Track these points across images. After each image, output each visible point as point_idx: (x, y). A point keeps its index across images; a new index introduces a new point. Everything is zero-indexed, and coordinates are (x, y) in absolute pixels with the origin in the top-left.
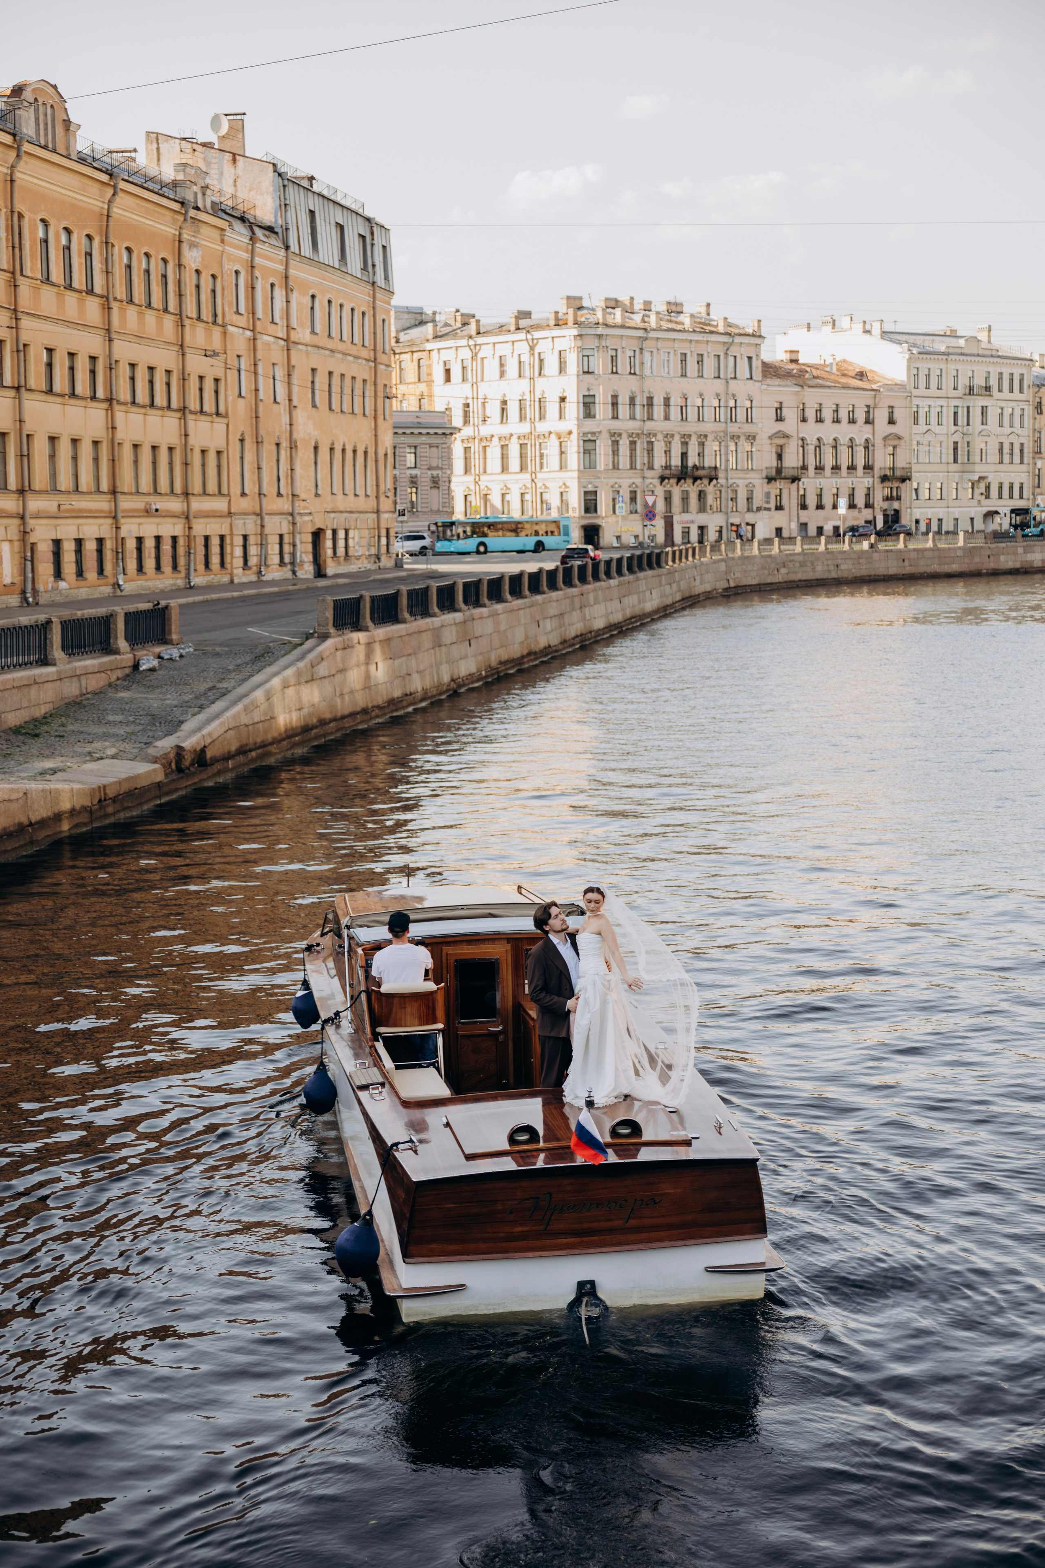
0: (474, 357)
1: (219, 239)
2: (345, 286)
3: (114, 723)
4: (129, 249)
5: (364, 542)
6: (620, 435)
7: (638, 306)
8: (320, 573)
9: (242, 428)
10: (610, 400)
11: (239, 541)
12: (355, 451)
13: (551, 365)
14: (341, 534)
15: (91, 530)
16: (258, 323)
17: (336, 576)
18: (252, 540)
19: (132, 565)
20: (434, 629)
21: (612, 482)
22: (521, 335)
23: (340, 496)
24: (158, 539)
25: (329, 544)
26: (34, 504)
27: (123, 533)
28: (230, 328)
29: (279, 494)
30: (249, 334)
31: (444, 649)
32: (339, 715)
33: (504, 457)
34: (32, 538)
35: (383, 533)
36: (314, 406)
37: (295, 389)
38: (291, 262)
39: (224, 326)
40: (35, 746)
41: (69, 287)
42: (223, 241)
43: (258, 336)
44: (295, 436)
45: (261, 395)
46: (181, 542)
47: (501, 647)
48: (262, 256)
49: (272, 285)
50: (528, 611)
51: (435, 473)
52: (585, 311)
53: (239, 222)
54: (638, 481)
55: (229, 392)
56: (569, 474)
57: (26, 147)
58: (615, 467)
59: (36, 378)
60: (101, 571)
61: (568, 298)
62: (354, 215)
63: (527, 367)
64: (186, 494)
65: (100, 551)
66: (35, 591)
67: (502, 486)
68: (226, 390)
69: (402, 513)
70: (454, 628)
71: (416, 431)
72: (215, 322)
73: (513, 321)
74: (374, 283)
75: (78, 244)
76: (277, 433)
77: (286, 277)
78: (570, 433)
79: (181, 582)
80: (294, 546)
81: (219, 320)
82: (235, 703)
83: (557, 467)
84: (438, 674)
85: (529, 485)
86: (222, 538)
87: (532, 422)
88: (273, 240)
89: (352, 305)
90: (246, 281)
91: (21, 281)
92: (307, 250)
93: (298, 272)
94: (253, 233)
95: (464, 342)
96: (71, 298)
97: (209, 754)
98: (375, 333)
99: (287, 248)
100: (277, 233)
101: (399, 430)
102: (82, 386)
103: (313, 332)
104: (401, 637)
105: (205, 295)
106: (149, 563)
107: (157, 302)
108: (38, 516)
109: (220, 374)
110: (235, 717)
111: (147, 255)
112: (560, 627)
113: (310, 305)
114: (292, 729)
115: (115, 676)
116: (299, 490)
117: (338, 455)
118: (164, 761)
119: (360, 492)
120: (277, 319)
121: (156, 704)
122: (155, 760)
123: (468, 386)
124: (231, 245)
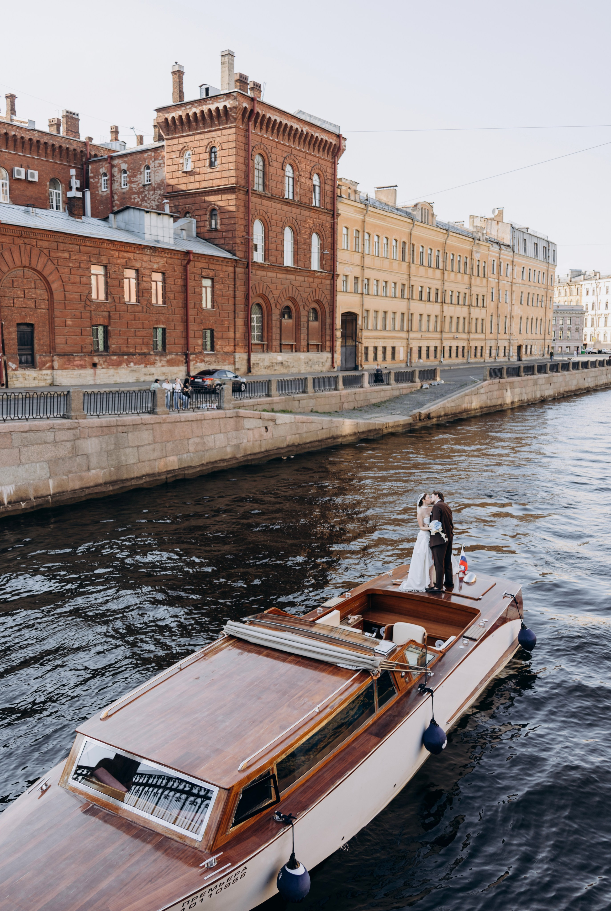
0: (597, 287)
1: (488, 250)
2: (537, 264)
3: (406, 404)
4: (453, 254)
5: (539, 350)
8: (520, 359)
9: (492, 312)
11: (488, 348)
12: (537, 319)
14: (529, 347)
15: (432, 344)
16: (501, 278)
17: (526, 361)
18: (493, 348)
19: (447, 355)
20: (535, 379)
23: (529, 334)
24: (457, 347)
26: (412, 335)
27: (444, 345)
28: (490, 279)
29: (505, 333)
30: (497, 280)
31: (538, 386)
33: (606, 321)
34: (411, 346)
35: (547, 347)
36: (521, 304)
37: (514, 298)
38: (516, 257)
39: (487, 278)
40: (378, 409)
41: (430, 267)
43: (501, 281)
44: (513, 314)
45: (500, 301)
46: (466, 348)
47: (566, 386)
48: (503, 255)
49: (508, 264)
50: (580, 374)
51: (578, 326)
53: (496, 244)
57: (416, 223)
59: (416, 295)
60: (435, 357)
62: (543, 240)
64: (469, 333)
66: (411, 362)
67: (604, 331)
68: (487, 299)
70: (544, 380)
71: (573, 312)
72: (484, 277)
74: (549, 263)
75: (435, 253)
76: (506, 313)
77: (513, 262)
79: (465, 361)
80: (510, 350)
81: (486, 276)
82: (444, 400)
84: (535, 394)
86: (482, 347)
88: (509, 249)
89: (539, 270)
90: (497, 263)
91: (412, 265)
92: (522, 252)
93: (518, 260)
94: (501, 247)
95: (594, 281)
96: (430, 270)
97: (431, 415)
98: (548, 280)
99: (514, 252)
100: (510, 247)
101: (556, 312)
102: (433, 297)
103: (523, 279)
104: (519, 381)
105: (481, 268)
106: (454, 354)
107: (462, 270)
108: (414, 339)
109: (485, 293)
110: (443, 404)
111: (460, 256)
113: (522, 271)
115: (413, 390)
116: (513, 331)
117: (530, 320)
118: (414, 417)
119: (538, 332)
120: (508, 275)
121: (421, 399)
122: (411, 416)
123: (594, 296)
124: (492, 252)
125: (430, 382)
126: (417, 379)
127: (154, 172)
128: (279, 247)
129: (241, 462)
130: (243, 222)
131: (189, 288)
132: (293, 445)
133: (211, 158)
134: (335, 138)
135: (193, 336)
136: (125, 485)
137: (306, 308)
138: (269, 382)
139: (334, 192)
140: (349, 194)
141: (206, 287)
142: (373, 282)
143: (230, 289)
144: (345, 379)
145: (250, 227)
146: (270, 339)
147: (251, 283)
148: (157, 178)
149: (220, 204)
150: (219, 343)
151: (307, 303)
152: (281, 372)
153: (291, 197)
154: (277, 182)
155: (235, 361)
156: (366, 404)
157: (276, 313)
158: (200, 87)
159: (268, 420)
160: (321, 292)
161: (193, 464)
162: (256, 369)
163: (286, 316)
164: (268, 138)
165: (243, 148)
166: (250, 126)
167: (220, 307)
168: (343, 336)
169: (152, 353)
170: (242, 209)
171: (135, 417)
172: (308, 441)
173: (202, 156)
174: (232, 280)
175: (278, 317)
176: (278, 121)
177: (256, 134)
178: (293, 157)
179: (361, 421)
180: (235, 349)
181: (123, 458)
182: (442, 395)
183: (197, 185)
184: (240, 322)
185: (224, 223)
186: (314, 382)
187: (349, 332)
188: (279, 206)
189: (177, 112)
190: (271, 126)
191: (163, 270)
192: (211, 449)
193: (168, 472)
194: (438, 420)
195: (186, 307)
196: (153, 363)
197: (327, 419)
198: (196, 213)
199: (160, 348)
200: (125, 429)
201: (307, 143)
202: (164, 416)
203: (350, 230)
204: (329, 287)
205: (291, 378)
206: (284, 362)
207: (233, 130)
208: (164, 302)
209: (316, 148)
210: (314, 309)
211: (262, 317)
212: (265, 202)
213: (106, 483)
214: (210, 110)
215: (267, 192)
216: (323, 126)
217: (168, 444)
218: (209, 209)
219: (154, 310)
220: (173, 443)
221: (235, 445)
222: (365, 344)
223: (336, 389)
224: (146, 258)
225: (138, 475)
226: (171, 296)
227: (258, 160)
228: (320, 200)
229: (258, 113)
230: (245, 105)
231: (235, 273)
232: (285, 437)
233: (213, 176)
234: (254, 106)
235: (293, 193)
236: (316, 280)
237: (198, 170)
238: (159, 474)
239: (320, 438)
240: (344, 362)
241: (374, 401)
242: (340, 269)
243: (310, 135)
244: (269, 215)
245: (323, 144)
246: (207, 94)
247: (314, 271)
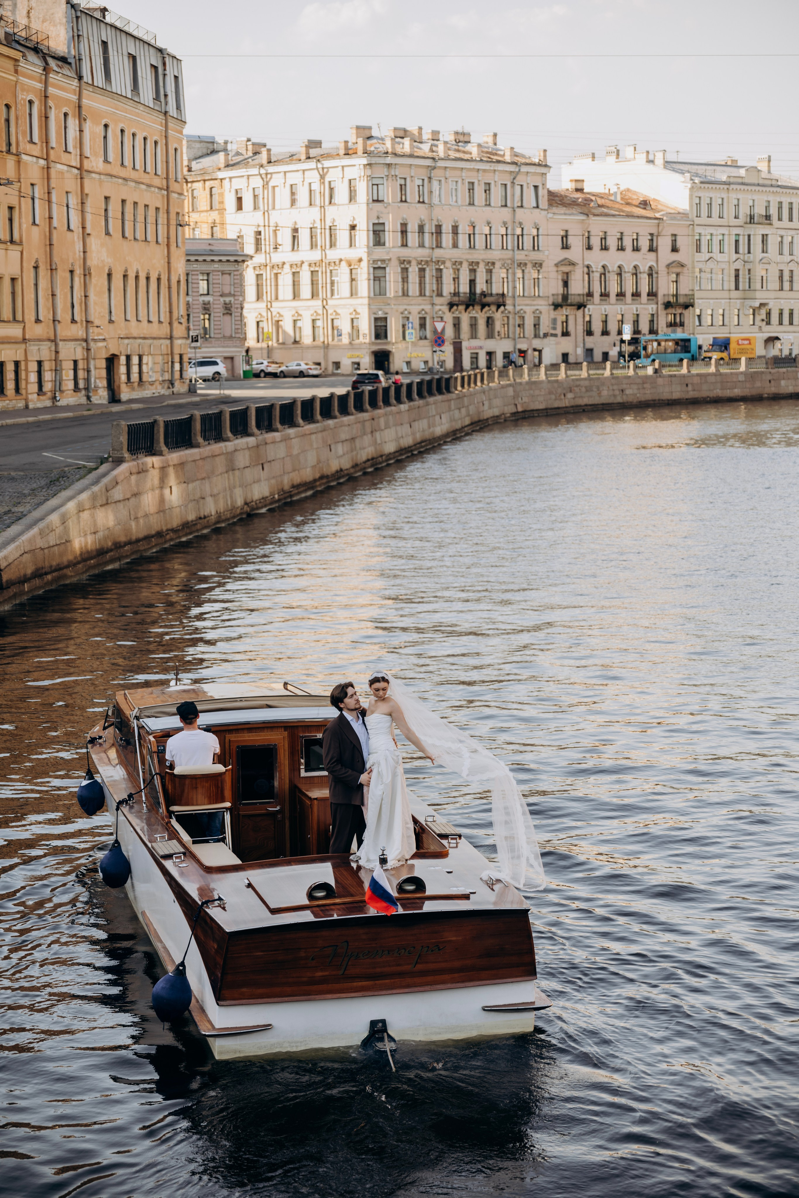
0: (265, 185)
1: (13, 70)
2: (138, 115)
5: (158, 368)
6: (409, 262)
7: (427, 135)
8: (114, 398)
9: (36, 256)
10: (399, 228)
11: (33, 367)
12: (148, 278)
13: (342, 194)
14: (135, 360)
16: (52, 152)
17: (131, 401)
18: (46, 366)
20: (227, 453)
21: (401, 308)
22: (312, 164)
23: (134, 322)
25: (123, 369)
28: (24, 157)
29: (73, 321)
30: (42, 162)
31: (237, 473)
32: (134, 538)
33: (296, 285)
35: (177, 358)
36: (108, 233)
37: (89, 217)
38: (85, 92)
39: (18, 155)
42: (16, 71)
43: (52, 165)
44: (89, 263)
45: (55, 223)
47: (294, 470)
48: (55, 86)
49: (66, 115)
50: (320, 435)
51: (227, 299)
52: (375, 141)
53: (32, 53)
54: (428, 308)
55: (23, 220)
56: (359, 301)
58: (405, 294)
61: (358, 128)
62: (146, 46)
63: (318, 195)
67: (294, 312)
68: (20, 218)
69: (195, 339)
70: (247, 453)
71: (209, 258)
72: (9, 152)
73: (303, 150)
74: (166, 113)
76: (71, 261)
77: (80, 107)
78: (360, 260)
80: (89, 371)
81: (13, 149)
82: (30, 526)
83: (348, 294)
84: (231, 497)
85: (320, 312)
86: (17, 364)
87: (323, 249)
88: (66, 71)
89: (144, 134)
90: (40, 111)
92: (100, 80)
93: (90, 101)
94: (47, 63)
95: (255, 171)
98: (167, 162)
99: (80, 78)
100: (70, 64)
101: (192, 258)
103: (106, 161)
104: (194, 461)
109: (14, 202)
110: (31, 541)
112: (352, 451)
113: (103, 134)
114: (88, 552)
116: (93, 316)
117: (131, 282)
119: (154, 318)
120: (70, 148)
123: (259, 214)
124: (25, 76)
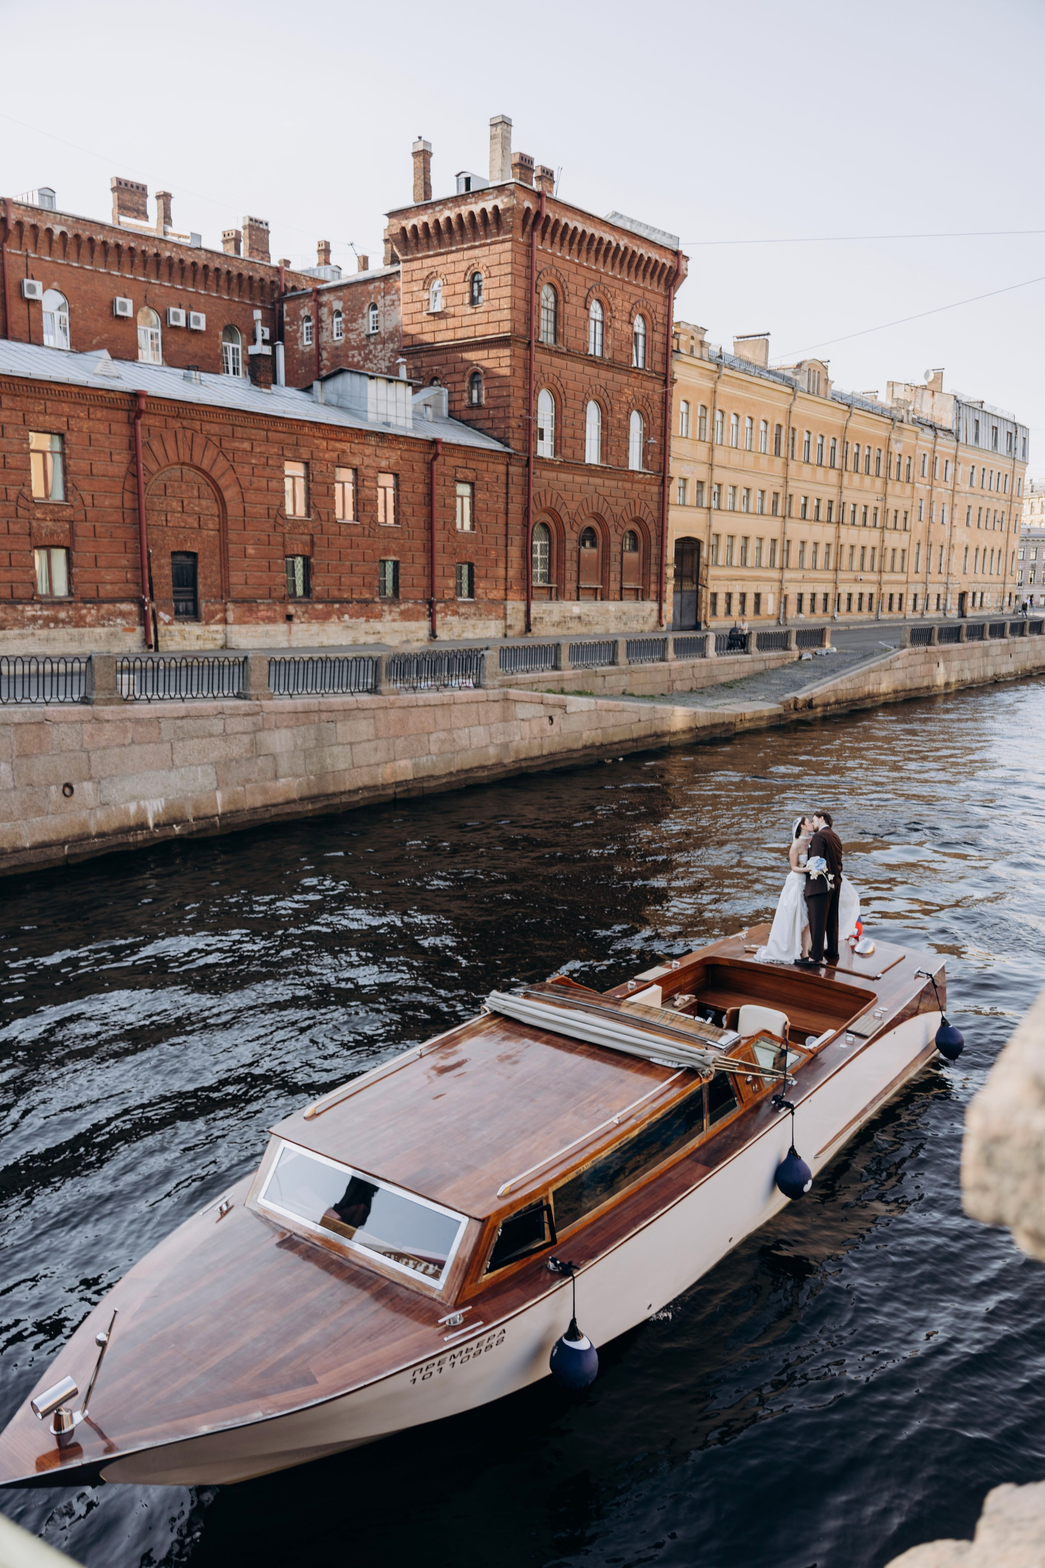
1: (914, 437)
2: (995, 460)
3: (774, 684)
4: (858, 445)
5: (994, 599)
8: (962, 615)
9: (920, 538)
11: (912, 597)
12: (993, 551)
14: (978, 595)
15: (820, 590)
16: (935, 483)
17: (973, 617)
18: (919, 596)
19: (844, 606)
20: (985, 647)
23: (980, 574)
24: (861, 594)
26: (788, 575)
27: (840, 591)
28: (917, 485)
29: (940, 573)
30: (929, 487)
31: (991, 658)
32: (910, 688)
34: (785, 592)
35: (1007, 595)
36: (968, 525)
37: (956, 516)
38: (961, 449)
39: (913, 483)
40: (729, 692)
41: (820, 465)
42: (917, 438)
43: (935, 489)
44: (954, 542)
45: (934, 520)
46: (875, 596)
47: (1036, 659)
48: (941, 445)
49: (947, 461)
53: (928, 428)
55: (914, 518)
57: (799, 394)
59: (796, 511)
60: (825, 610)
62: (1007, 422)
64: (880, 572)
65: (826, 600)
66: (785, 618)
68: (912, 517)
70: (999, 648)
72: (908, 482)
74: (1015, 458)
75: (828, 443)
76: (942, 540)
77: (957, 456)
79: (873, 617)
80: (947, 600)
81: (911, 480)
82: (837, 678)
84: (985, 671)
86: (901, 595)
88: (950, 437)
89: (999, 471)
90: (930, 459)
91: (791, 462)
92: (971, 441)
93: (964, 453)
94: (937, 434)
96: (820, 470)
97: (814, 703)
98: (1013, 486)
99: (958, 441)
100: (952, 433)
101: (1025, 539)
102: (823, 514)
103: (971, 485)
104: (960, 650)
105: (903, 468)
106: (855, 606)
107: (872, 471)
108: (790, 581)
109: (908, 508)
110: (836, 685)
111: (869, 447)
113: (971, 471)
115: (786, 662)
116: (953, 570)
117: (981, 553)
118: (786, 704)
119: (994, 572)
120: (948, 479)
121: (798, 676)
122: (781, 703)
124: (922, 440)
125: (815, 650)
126: (794, 646)
127: (384, 314)
128: (578, 434)
129: (510, 771)
130: (521, 393)
131: (436, 497)
132: (593, 746)
133: (472, 291)
134: (670, 257)
135: (441, 574)
136: (331, 802)
137: (620, 531)
138: (558, 646)
139: (667, 344)
140: (692, 347)
141: (462, 497)
142: (727, 490)
143: (500, 500)
144: (677, 642)
145: (533, 402)
146: (561, 580)
147: (533, 491)
148: (388, 324)
149: (486, 364)
150: (481, 585)
151: (622, 522)
152: (579, 632)
153: (598, 354)
154: (577, 328)
155: (505, 614)
156: (710, 683)
157: (572, 538)
158: (457, 176)
159: (554, 706)
160: (643, 505)
161: (437, 772)
162: (539, 626)
163: (588, 544)
164: (563, 258)
165: (523, 274)
166: (535, 238)
167: (484, 529)
168: (678, 575)
169: (377, 599)
170: (520, 372)
171: (348, 700)
172: (616, 739)
173: (460, 288)
174: (504, 486)
175: (575, 544)
176: (580, 230)
177: (544, 251)
178: (602, 288)
179: (701, 710)
180: (506, 595)
181: (329, 761)
182: (833, 671)
183: (450, 335)
184: (515, 552)
185: (491, 394)
186: (628, 648)
187: (687, 570)
188: (579, 367)
189: (421, 217)
190: (568, 237)
191: (395, 469)
192: (465, 750)
193: (398, 784)
194: (825, 711)
195: (430, 527)
196: (379, 616)
197: (647, 705)
198: (449, 379)
199: (389, 592)
200: (332, 716)
201: (626, 265)
202: (392, 698)
203: (691, 406)
204: (656, 498)
205: (592, 641)
206: (583, 617)
207: (508, 245)
208: (397, 521)
209: (640, 273)
210: (632, 532)
211: (550, 545)
212: (557, 361)
213: (302, 799)
214: (471, 214)
215: (560, 345)
216: (652, 238)
217: (398, 742)
218: (468, 373)
219: (381, 533)
220: (406, 739)
221: (501, 744)
222: (711, 590)
223: (663, 659)
224: (369, 451)
225: (352, 788)
226: (408, 510)
227: (546, 293)
228: (644, 358)
229: (548, 217)
230: (527, 204)
231: (507, 474)
232: (581, 733)
233: (476, 319)
234: (541, 207)
235: (602, 346)
236: (637, 486)
237: (451, 310)
238: (384, 787)
239: (635, 735)
240: (678, 617)
241: (723, 679)
242: (675, 469)
243: (630, 251)
244: (563, 381)
245: (652, 266)
246: (468, 187)
247: (633, 471)
